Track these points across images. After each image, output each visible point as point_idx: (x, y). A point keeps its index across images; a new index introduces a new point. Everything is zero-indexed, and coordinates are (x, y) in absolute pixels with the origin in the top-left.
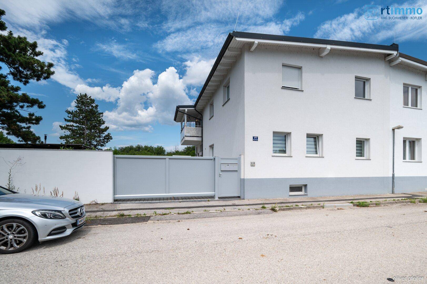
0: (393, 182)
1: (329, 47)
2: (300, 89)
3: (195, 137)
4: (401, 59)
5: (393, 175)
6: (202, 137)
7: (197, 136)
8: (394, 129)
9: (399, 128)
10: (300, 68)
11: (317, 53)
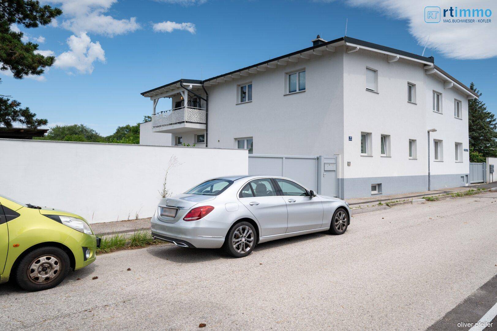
0: (429, 180)
1: (398, 56)
2: (375, 92)
3: (198, 123)
4: (435, 70)
5: (429, 173)
6: (206, 124)
7: (201, 122)
8: (429, 132)
9: (434, 130)
10: (375, 71)
11: (386, 59)
